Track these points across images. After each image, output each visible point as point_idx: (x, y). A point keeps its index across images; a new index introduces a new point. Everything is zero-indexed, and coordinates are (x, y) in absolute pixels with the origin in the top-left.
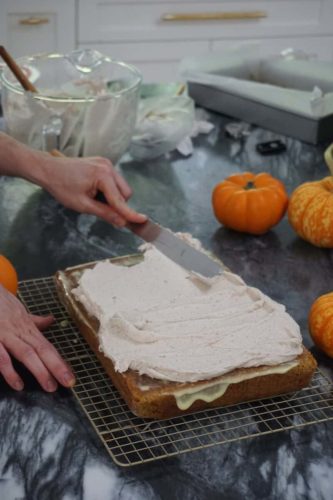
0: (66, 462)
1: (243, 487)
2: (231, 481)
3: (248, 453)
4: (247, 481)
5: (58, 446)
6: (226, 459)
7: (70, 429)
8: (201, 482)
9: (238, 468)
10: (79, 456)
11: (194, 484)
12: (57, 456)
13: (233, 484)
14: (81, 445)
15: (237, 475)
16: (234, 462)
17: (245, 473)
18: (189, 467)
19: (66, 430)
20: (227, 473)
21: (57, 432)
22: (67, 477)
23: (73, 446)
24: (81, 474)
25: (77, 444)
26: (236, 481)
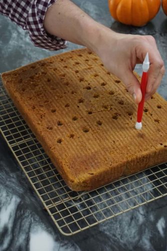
0: (17, 230)
1: (146, 243)
2: (137, 238)
3: (147, 212)
4: (149, 237)
5: (10, 216)
6: (132, 219)
7: (19, 200)
8: (115, 241)
9: (141, 225)
10: (26, 224)
11: (110, 244)
12: (10, 226)
13: (139, 241)
14: (27, 214)
15: (141, 232)
16: (138, 220)
17: (147, 230)
18: (105, 228)
19: (16, 201)
20: (133, 231)
21: (9, 204)
22: (18, 244)
23: (21, 215)
24: (28, 240)
25: (24, 214)
26: (141, 238)
